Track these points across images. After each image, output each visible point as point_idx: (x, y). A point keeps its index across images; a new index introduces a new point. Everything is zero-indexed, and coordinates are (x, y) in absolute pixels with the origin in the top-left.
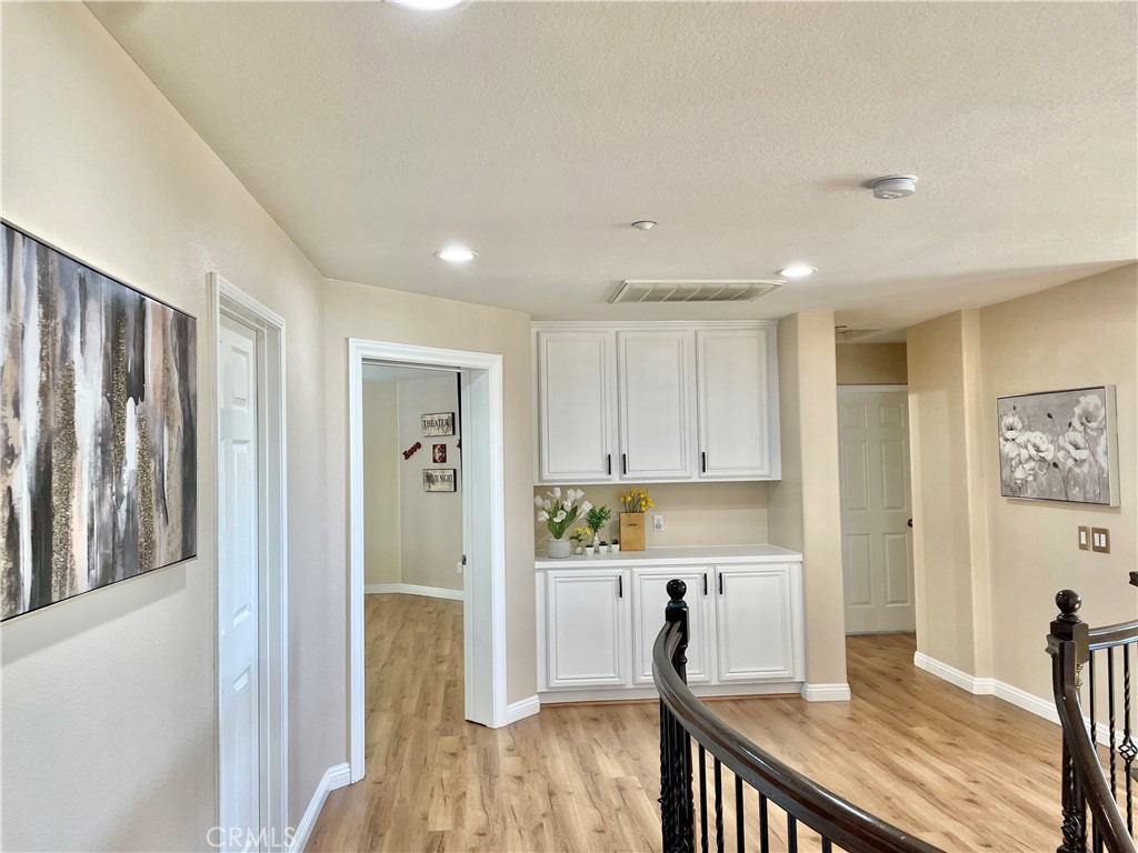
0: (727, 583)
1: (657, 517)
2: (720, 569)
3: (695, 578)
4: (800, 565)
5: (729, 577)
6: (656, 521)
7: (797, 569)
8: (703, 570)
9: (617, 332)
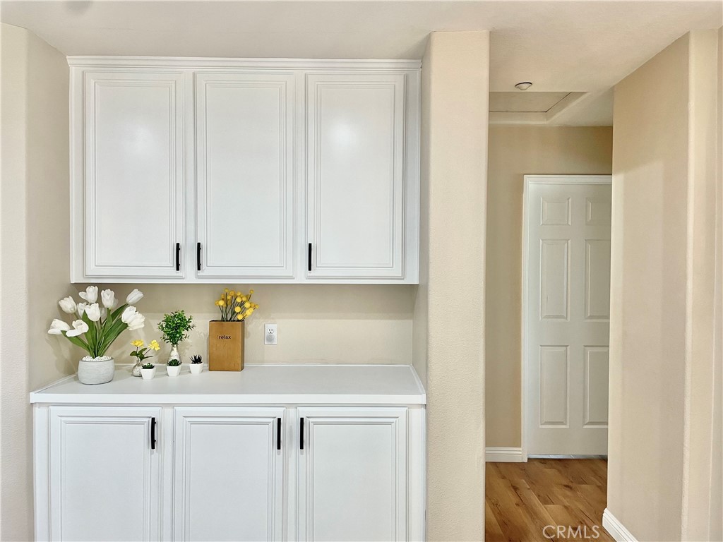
0: (312, 431)
1: (269, 326)
2: (303, 412)
3: (267, 423)
4: (423, 410)
5: (315, 423)
6: (267, 332)
7: (418, 416)
8: (279, 413)
9: (194, 75)
